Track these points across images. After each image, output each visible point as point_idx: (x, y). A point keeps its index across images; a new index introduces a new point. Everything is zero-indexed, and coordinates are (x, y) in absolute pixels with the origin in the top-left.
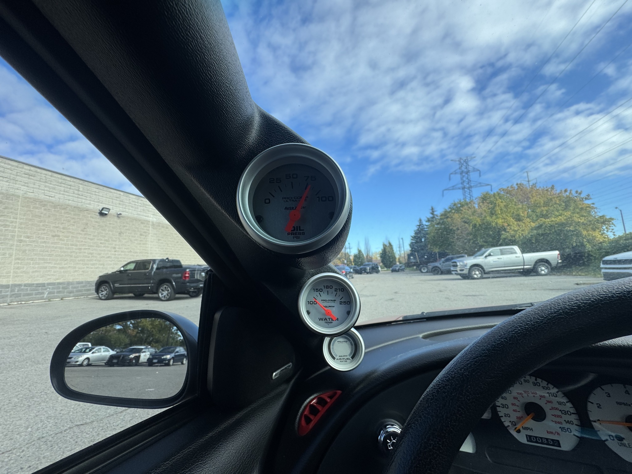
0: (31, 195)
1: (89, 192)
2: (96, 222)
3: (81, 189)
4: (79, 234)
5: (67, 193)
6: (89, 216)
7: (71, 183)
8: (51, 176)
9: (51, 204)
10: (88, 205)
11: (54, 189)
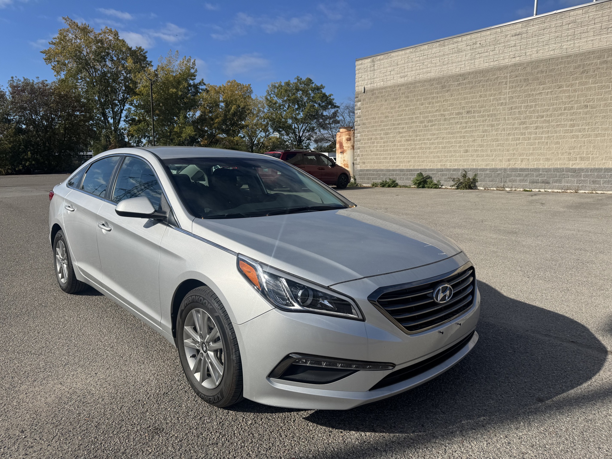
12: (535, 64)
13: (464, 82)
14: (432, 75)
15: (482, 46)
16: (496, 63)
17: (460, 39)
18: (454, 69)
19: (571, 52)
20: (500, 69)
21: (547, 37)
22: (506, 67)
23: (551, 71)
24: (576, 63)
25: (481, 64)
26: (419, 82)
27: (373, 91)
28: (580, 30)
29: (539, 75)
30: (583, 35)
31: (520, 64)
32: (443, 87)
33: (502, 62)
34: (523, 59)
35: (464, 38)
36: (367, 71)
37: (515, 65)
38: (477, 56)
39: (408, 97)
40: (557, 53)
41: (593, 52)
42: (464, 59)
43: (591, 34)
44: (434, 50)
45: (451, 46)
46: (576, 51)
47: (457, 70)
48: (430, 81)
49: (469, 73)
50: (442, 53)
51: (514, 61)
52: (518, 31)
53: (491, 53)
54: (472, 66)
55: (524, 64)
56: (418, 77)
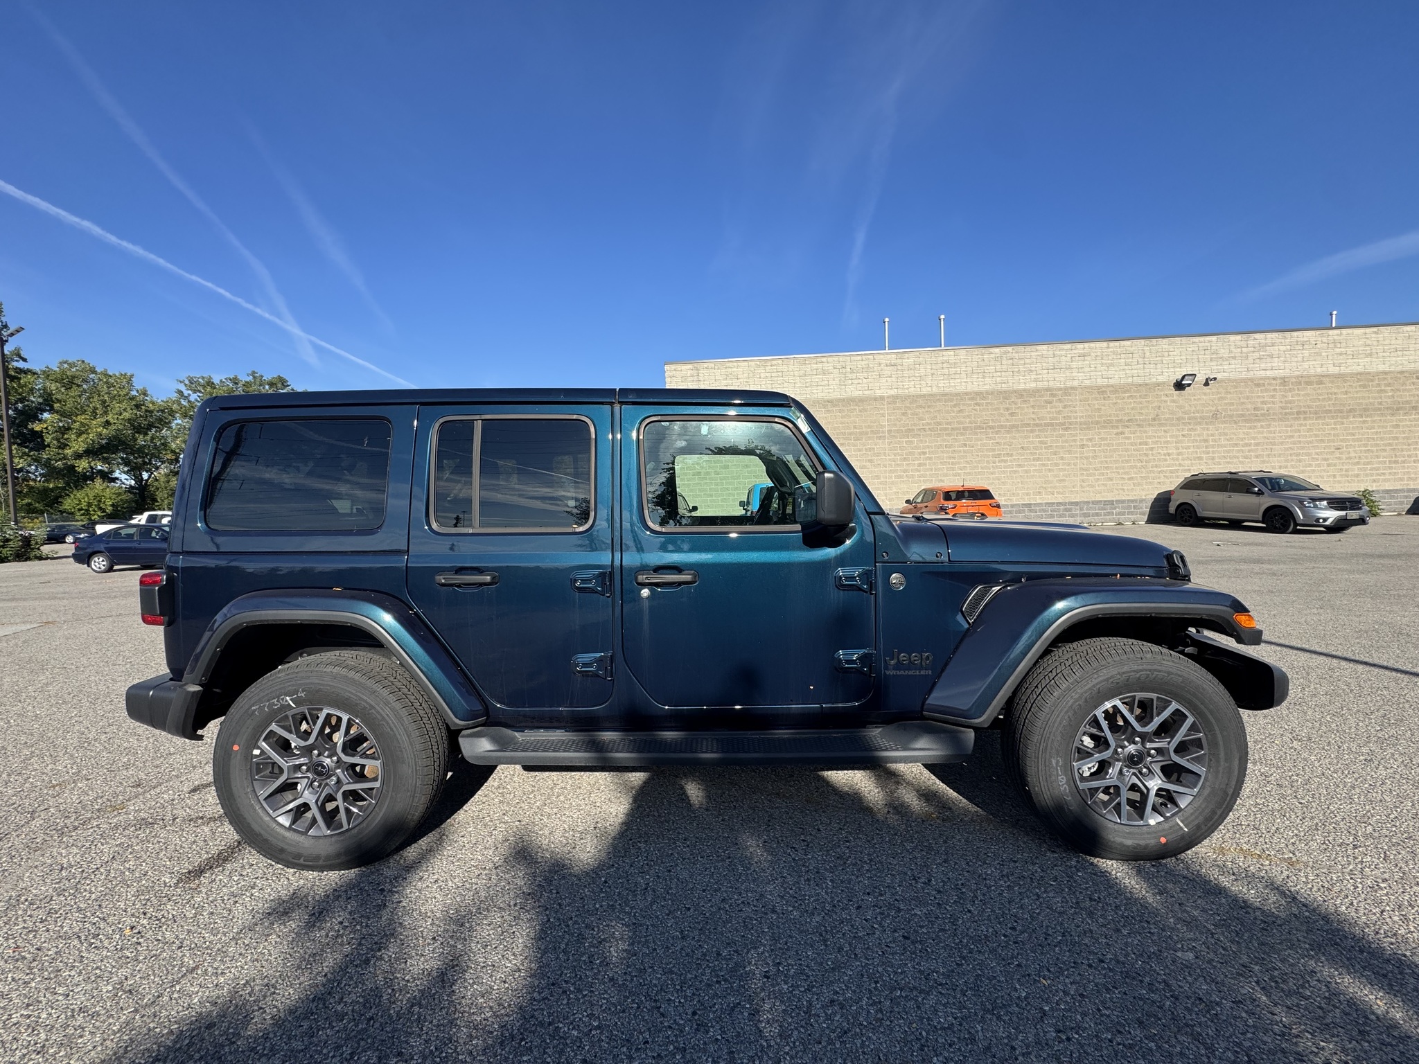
0: (1088, 383)
1: (1159, 354)
2: (1174, 401)
3: (1148, 354)
4: (1149, 425)
5: (1129, 367)
6: (1162, 393)
7: (1131, 350)
9: (1111, 389)
10: (1158, 377)
11: (1112, 365)
12: (913, 398)
13: (834, 409)
15: (852, 372)
16: (870, 392)
17: (824, 360)
18: (820, 393)
19: (947, 390)
20: (876, 399)
21: (923, 373)
22: (882, 398)
23: (929, 407)
24: (952, 402)
25: (853, 391)
28: (952, 371)
29: (918, 410)
30: (957, 376)
31: (898, 397)
33: (877, 392)
34: (900, 392)
35: (830, 360)
36: (685, 381)
37: (895, 397)
38: (850, 382)
40: (935, 390)
41: (966, 394)
43: (963, 376)
44: (791, 368)
45: (815, 366)
46: (953, 390)
47: (824, 394)
49: (839, 400)
50: (802, 373)
51: (892, 392)
52: (893, 361)
53: (865, 381)
54: (843, 393)
55: (901, 397)
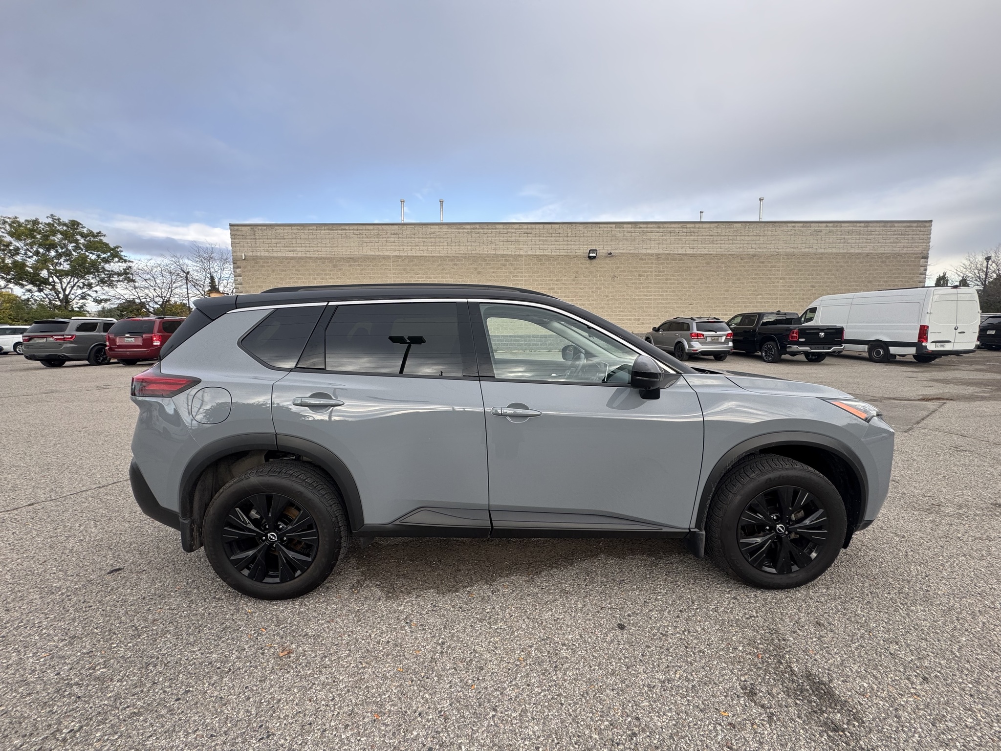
0: (530, 252)
1: (577, 235)
2: (587, 268)
3: (569, 235)
4: (570, 284)
5: (558, 243)
6: (579, 262)
7: (559, 231)
8: (544, 228)
9: (546, 257)
10: (577, 251)
11: (546, 241)
12: (411, 258)
14: (323, 254)
15: (367, 237)
16: (380, 253)
17: (347, 227)
18: (345, 252)
19: (434, 254)
20: (384, 258)
21: (417, 239)
22: (389, 258)
23: (422, 265)
25: (367, 251)
26: (310, 258)
27: (255, 259)
28: (438, 240)
29: (414, 267)
30: (441, 244)
31: (400, 257)
32: (335, 266)
33: (385, 253)
34: (402, 253)
35: (351, 227)
36: (246, 238)
37: (396, 257)
38: (365, 244)
39: (298, 270)
40: (425, 253)
42: (352, 244)
43: (445, 244)
44: (323, 232)
45: (340, 232)
46: (438, 254)
47: (348, 253)
48: (323, 259)
49: (358, 258)
51: (396, 254)
52: (396, 231)
53: (376, 244)
54: (361, 253)
55: (402, 257)
56: (308, 254)
